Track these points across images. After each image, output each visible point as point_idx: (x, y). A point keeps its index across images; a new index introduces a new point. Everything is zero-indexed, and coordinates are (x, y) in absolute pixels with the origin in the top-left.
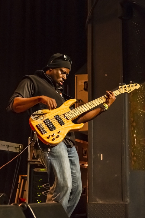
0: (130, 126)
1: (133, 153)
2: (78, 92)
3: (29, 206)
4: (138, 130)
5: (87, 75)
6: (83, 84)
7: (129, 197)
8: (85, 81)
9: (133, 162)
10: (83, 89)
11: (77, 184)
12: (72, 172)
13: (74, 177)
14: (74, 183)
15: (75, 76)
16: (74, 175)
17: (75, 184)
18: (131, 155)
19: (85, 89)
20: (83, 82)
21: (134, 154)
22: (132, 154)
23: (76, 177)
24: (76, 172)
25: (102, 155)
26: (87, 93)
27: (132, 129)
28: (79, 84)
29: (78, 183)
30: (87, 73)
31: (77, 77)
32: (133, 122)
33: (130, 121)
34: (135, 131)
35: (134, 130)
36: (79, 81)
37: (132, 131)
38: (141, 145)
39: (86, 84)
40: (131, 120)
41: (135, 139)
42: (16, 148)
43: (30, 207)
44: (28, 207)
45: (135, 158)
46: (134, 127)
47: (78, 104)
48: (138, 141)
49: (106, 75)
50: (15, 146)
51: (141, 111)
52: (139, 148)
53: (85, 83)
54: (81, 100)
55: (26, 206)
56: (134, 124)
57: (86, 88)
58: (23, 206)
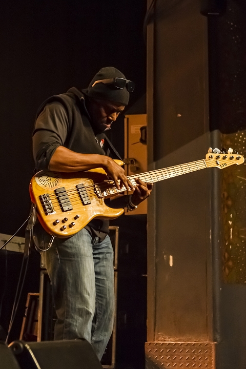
0: (222, 206)
1: (226, 254)
2: (129, 146)
3: (26, 345)
4: (236, 213)
5: (145, 116)
6: (140, 131)
7: (219, 331)
8: (142, 126)
9: (227, 270)
10: (139, 141)
11: (104, 300)
12: (97, 280)
13: (101, 288)
14: (99, 298)
15: (125, 117)
16: (101, 285)
17: (102, 301)
18: (223, 259)
19: (143, 141)
20: (139, 128)
21: (230, 255)
22: (224, 256)
23: (104, 287)
24: (105, 279)
25: (171, 257)
26: (145, 147)
27: (226, 211)
28: (132, 132)
29: (107, 299)
30: (145, 113)
31: (128, 119)
32: (227, 198)
33: (222, 196)
34: (231, 215)
35: (229, 213)
36: (132, 126)
37: (226, 214)
38: (242, 239)
39: (144, 131)
40: (224, 195)
41: (231, 229)
42: (19, 244)
43: (28, 347)
44: (25, 348)
45: (230, 263)
46: (228, 207)
47: (129, 166)
48: (236, 233)
49: (179, 115)
50: (17, 242)
51: (241, 180)
52: (238, 245)
53: (142, 129)
54: (135, 160)
55: (22, 346)
56: (230, 203)
57: (143, 138)
58: (16, 346)
